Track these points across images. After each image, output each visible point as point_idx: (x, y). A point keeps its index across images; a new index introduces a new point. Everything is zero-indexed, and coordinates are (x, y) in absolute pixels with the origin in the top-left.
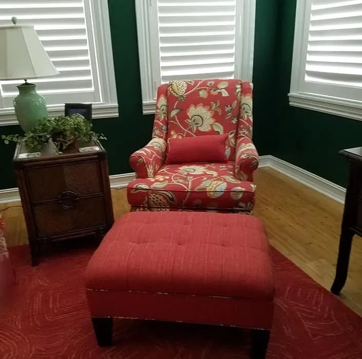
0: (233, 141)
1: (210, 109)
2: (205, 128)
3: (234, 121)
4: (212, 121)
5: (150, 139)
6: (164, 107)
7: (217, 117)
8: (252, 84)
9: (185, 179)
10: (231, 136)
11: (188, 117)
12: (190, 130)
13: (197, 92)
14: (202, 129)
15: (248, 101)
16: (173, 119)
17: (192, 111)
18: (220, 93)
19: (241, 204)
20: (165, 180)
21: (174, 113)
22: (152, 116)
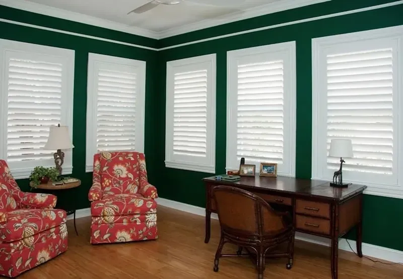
0: (138, 182)
1: (125, 166)
2: (124, 176)
3: (138, 173)
4: (127, 172)
5: (92, 184)
6: (99, 166)
7: (129, 170)
8: (144, 155)
9: (121, 199)
10: (137, 180)
11: (114, 170)
12: (116, 177)
13: (118, 158)
14: (122, 176)
15: (143, 163)
16: (105, 171)
17: (116, 167)
18: (130, 159)
19: (151, 210)
20: (111, 200)
21: (105, 169)
22: (91, 173)
